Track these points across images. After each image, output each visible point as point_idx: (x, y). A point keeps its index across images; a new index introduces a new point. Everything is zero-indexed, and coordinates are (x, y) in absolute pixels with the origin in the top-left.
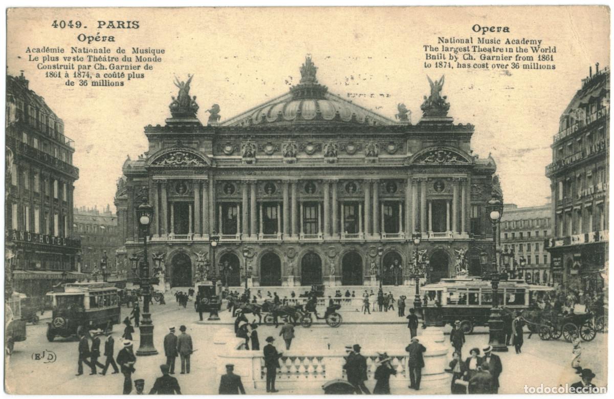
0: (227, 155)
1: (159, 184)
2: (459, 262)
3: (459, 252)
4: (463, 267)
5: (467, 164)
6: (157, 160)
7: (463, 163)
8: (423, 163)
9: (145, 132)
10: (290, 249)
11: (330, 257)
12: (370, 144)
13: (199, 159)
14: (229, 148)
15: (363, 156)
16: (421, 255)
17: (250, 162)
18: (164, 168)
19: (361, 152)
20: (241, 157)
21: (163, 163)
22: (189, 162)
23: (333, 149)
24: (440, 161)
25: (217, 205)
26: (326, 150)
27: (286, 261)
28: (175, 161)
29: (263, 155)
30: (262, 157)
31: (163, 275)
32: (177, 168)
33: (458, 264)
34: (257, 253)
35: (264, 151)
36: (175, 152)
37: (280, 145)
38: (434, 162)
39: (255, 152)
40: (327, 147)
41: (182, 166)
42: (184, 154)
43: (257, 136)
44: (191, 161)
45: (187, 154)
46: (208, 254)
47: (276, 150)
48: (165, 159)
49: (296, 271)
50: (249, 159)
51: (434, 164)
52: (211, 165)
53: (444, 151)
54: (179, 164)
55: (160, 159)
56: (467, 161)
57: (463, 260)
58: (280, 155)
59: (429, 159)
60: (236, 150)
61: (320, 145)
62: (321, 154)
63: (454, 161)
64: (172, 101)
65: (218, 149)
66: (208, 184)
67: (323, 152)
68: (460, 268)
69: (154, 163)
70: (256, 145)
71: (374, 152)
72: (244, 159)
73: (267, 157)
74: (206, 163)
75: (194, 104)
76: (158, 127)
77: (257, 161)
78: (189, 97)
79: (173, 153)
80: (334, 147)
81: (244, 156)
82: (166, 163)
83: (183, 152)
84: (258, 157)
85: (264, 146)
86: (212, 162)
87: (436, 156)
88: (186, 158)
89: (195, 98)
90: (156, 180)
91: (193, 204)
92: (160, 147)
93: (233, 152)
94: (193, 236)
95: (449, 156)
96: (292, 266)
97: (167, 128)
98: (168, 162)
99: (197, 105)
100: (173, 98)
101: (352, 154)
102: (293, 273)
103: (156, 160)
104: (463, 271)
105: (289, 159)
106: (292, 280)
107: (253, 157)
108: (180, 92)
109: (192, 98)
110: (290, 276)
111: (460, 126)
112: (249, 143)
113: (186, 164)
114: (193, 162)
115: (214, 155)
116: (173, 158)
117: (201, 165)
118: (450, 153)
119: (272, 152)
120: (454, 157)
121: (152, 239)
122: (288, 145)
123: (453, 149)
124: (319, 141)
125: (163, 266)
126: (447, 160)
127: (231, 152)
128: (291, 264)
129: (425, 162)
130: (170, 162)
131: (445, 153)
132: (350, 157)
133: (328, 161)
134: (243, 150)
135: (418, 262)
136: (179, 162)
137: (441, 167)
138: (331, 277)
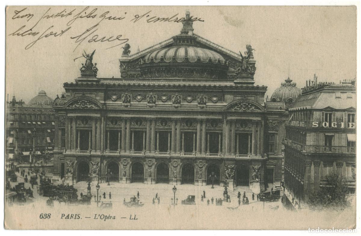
0: (113, 101)
1: (71, 119)
2: (254, 173)
3: (255, 167)
4: (256, 176)
5: (261, 111)
6: (70, 105)
7: (259, 111)
8: (233, 110)
9: (64, 87)
10: (149, 161)
12: (200, 97)
13: (96, 104)
14: (114, 97)
15: (197, 104)
16: (230, 168)
17: (127, 106)
18: (74, 109)
19: (196, 101)
20: (121, 102)
21: (74, 106)
22: (89, 106)
23: (178, 99)
24: (243, 109)
25: (106, 132)
26: (173, 100)
27: (147, 168)
28: (81, 105)
29: (135, 101)
30: (134, 103)
31: (71, 175)
32: (82, 110)
33: (253, 175)
34: (129, 162)
35: (136, 99)
36: (81, 100)
37: (146, 95)
38: (240, 109)
39: (130, 100)
40: (174, 98)
41: (85, 108)
42: (86, 101)
43: (132, 90)
44: (90, 106)
45: (88, 101)
46: (100, 163)
47: (143, 99)
48: (75, 104)
49: (153, 175)
50: (126, 104)
51: (240, 111)
52: (103, 108)
53: (246, 103)
56: (261, 110)
57: (257, 173)
58: (146, 102)
59: (237, 108)
60: (119, 98)
61: (170, 96)
62: (171, 101)
63: (253, 110)
64: (82, 66)
65: (108, 97)
66: (101, 120)
67: (172, 101)
68: (255, 178)
69: (68, 106)
70: (131, 95)
71: (203, 102)
72: (123, 104)
73: (138, 103)
74: (99, 107)
75: (95, 68)
76: (72, 84)
77: (131, 105)
78: (92, 64)
79: (80, 100)
80: (179, 98)
81: (124, 102)
82: (75, 106)
83: (86, 100)
84: (132, 103)
85: (136, 96)
86: (103, 106)
87: (242, 106)
88: (88, 104)
89: (96, 64)
90: (70, 117)
91: (91, 131)
92: (73, 96)
93: (117, 99)
94: (90, 152)
95: (249, 106)
96: (150, 172)
97: (77, 85)
98: (76, 105)
99: (97, 69)
100: (83, 64)
101: (190, 102)
102: (150, 176)
104: (257, 180)
106: (150, 180)
107: (128, 103)
108: (86, 61)
109: (94, 65)
110: (148, 178)
111: (258, 87)
112: (127, 94)
113: (87, 107)
114: (92, 106)
115: (105, 100)
116: (80, 103)
117: (96, 108)
118: (250, 104)
119: (141, 99)
120: (253, 107)
121: (66, 152)
122: (150, 96)
123: (252, 102)
124: (169, 94)
125: (72, 169)
126: (249, 108)
127: (116, 99)
128: (150, 170)
129: (235, 109)
130: (78, 106)
131: (247, 104)
132: (189, 104)
133: (175, 107)
134: (123, 99)
135: (228, 173)
136: (83, 106)
137: (244, 113)
138: (174, 179)
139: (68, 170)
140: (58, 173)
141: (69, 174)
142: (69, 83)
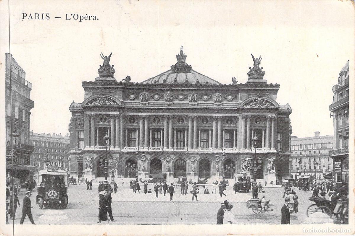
0: (131, 100)
1: (90, 116)
2: (270, 165)
3: (270, 160)
4: (272, 168)
5: (275, 108)
7: (273, 107)
8: (249, 107)
9: (82, 85)
10: (167, 156)
11: (192, 161)
12: (217, 95)
13: (114, 102)
14: (132, 96)
15: (213, 102)
16: (247, 161)
17: (145, 104)
18: (94, 107)
19: (212, 100)
20: (139, 101)
21: (93, 104)
22: (108, 104)
23: (195, 98)
24: (258, 106)
25: (125, 129)
26: (190, 98)
27: (165, 163)
28: (100, 103)
29: (153, 100)
30: (152, 102)
31: (91, 170)
32: (101, 107)
34: (148, 158)
35: (153, 98)
36: (100, 98)
37: (163, 94)
38: (255, 106)
39: (148, 98)
40: (191, 96)
41: (104, 106)
43: (149, 89)
44: (110, 103)
45: (107, 99)
46: (119, 158)
47: (161, 98)
48: (94, 102)
49: (171, 169)
50: (144, 103)
52: (122, 106)
53: (261, 99)
54: (102, 105)
55: (91, 102)
56: (275, 106)
57: (272, 164)
58: (163, 100)
59: (253, 104)
60: (137, 97)
61: (187, 95)
62: (187, 101)
63: (267, 106)
64: (99, 67)
65: (126, 96)
66: (119, 117)
67: (188, 99)
69: (87, 104)
70: (149, 94)
71: (219, 99)
72: (141, 103)
73: (155, 102)
74: (118, 104)
75: (112, 70)
76: (91, 82)
77: (149, 104)
78: (109, 65)
79: (98, 98)
80: (195, 96)
81: (142, 101)
82: (94, 104)
83: (105, 98)
84: (149, 102)
85: (154, 95)
86: (122, 104)
87: (257, 102)
88: (107, 101)
89: (113, 66)
90: (88, 114)
91: (110, 128)
92: (91, 95)
94: (109, 148)
95: (264, 103)
96: (169, 166)
97: (95, 83)
98: (95, 103)
99: (114, 70)
102: (169, 171)
103: (88, 102)
104: (272, 171)
105: (168, 103)
106: (169, 175)
107: (146, 101)
108: (104, 62)
109: (111, 66)
110: (167, 172)
111: (271, 85)
112: (145, 93)
113: (106, 104)
114: (111, 104)
115: (124, 100)
116: (99, 101)
117: (115, 106)
118: (265, 101)
119: (158, 99)
120: (267, 104)
121: (85, 148)
122: (168, 94)
123: (267, 99)
124: (186, 93)
125: (91, 164)
126: (263, 105)
127: (134, 98)
128: (168, 165)
129: (250, 106)
130: (97, 104)
131: (262, 101)
132: (205, 102)
133: (192, 104)
134: (141, 97)
135: (245, 165)
136: (102, 103)
137: (260, 109)
138: (192, 173)
139: (87, 165)
140: (75, 172)
141: (89, 169)
142: (88, 81)
